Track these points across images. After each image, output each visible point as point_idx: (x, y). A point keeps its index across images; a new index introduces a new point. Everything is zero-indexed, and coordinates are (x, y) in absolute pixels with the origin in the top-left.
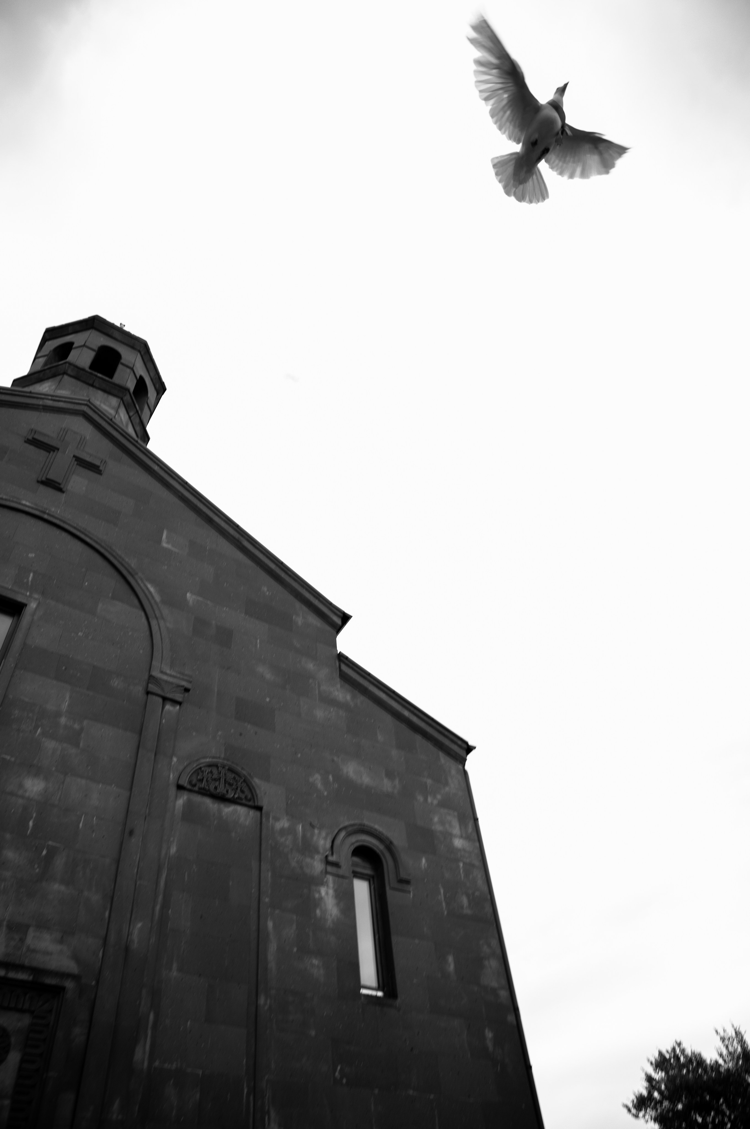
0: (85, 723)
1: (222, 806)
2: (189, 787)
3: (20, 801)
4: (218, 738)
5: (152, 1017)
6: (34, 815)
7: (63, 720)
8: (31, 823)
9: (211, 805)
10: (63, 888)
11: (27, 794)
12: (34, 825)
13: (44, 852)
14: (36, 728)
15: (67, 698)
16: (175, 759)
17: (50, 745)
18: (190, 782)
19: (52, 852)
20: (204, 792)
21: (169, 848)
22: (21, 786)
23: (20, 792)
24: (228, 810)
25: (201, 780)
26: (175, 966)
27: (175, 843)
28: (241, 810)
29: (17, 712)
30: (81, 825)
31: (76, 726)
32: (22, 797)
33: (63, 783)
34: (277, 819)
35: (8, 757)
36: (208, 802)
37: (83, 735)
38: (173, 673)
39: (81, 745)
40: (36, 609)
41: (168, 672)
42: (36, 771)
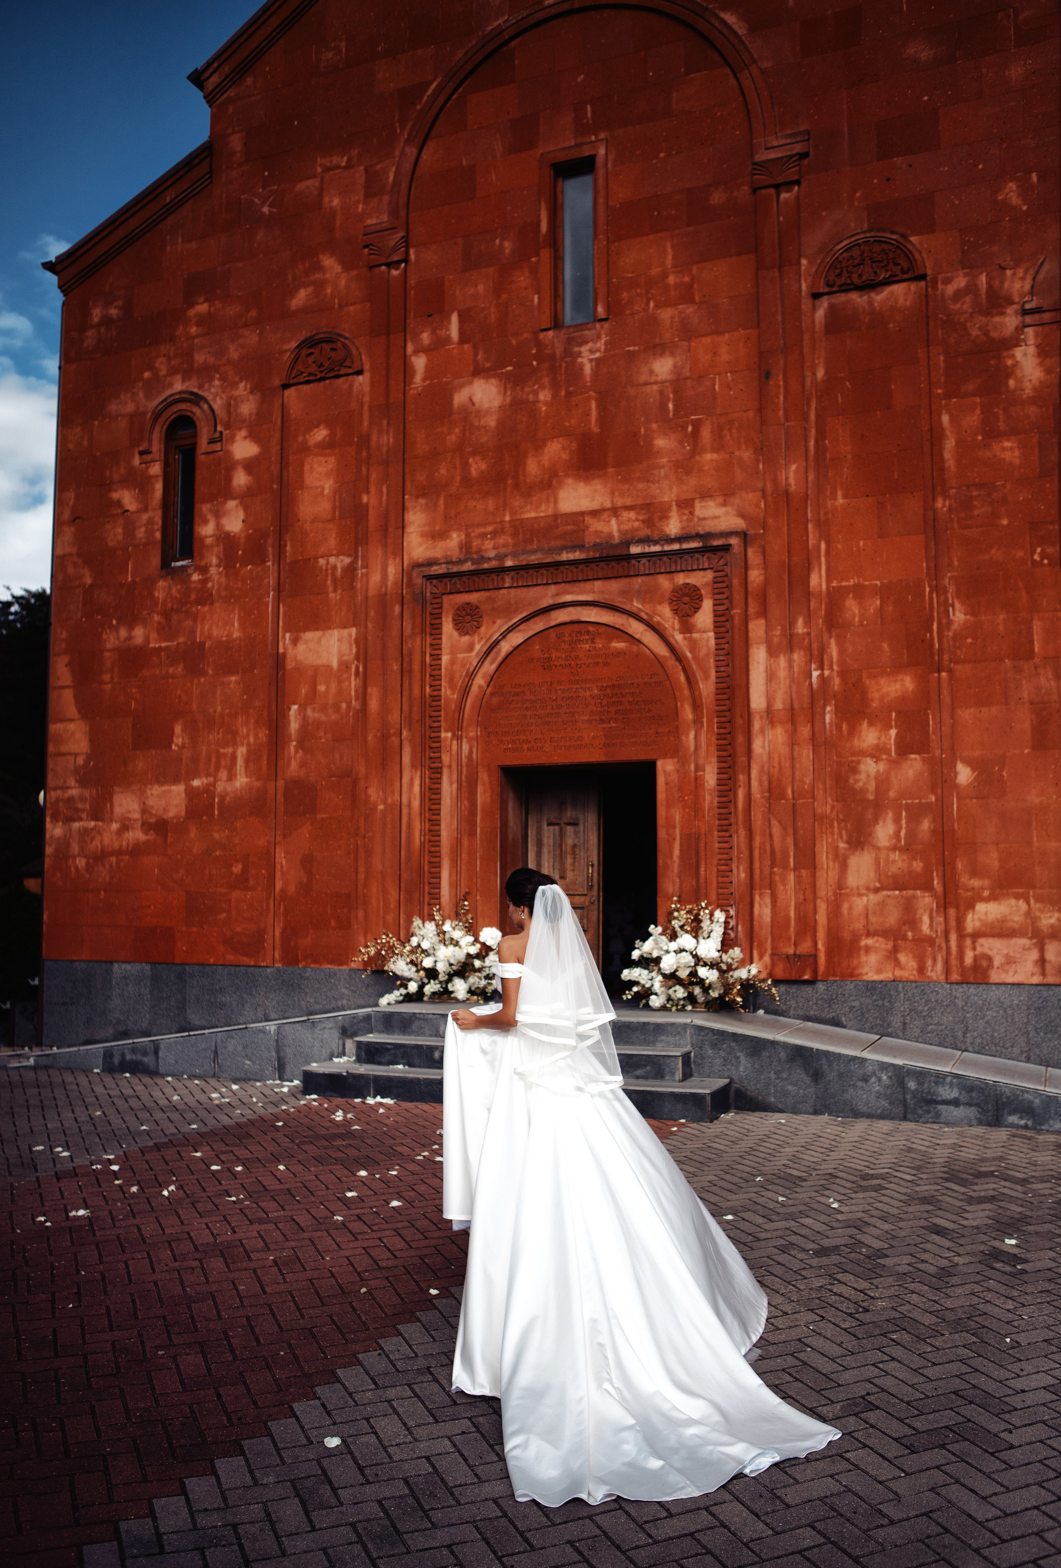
0: (694, 270)
1: (873, 295)
2: (827, 290)
3: (655, 387)
4: (856, 203)
5: (823, 546)
6: (671, 396)
7: (671, 279)
8: (671, 406)
9: (859, 300)
10: (715, 456)
11: (659, 378)
12: (675, 406)
13: (690, 429)
14: (648, 304)
15: (669, 250)
16: (804, 262)
17: (666, 314)
18: (828, 284)
19: (697, 425)
20: (847, 288)
21: (814, 374)
22: (651, 372)
23: (653, 379)
24: (880, 297)
25: (840, 275)
26: (839, 494)
27: (822, 365)
28: (898, 289)
29: (625, 294)
30: (717, 387)
31: (687, 279)
32: (656, 383)
33: (689, 350)
34: (948, 281)
35: (632, 348)
36: (854, 296)
37: (695, 286)
38: (782, 142)
39: (697, 298)
40: (607, 154)
41: (775, 143)
42: (660, 349)
